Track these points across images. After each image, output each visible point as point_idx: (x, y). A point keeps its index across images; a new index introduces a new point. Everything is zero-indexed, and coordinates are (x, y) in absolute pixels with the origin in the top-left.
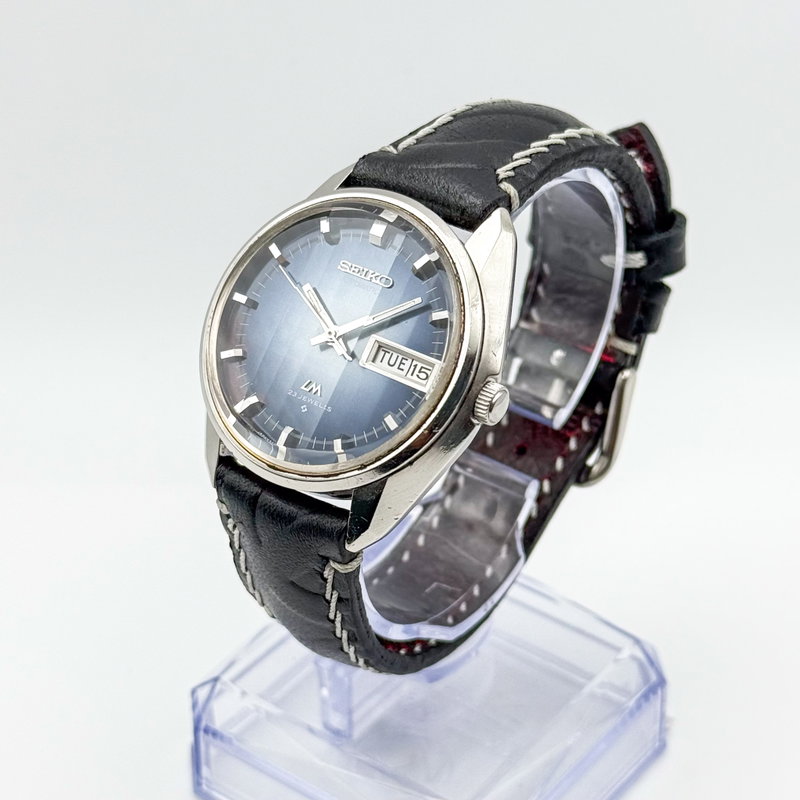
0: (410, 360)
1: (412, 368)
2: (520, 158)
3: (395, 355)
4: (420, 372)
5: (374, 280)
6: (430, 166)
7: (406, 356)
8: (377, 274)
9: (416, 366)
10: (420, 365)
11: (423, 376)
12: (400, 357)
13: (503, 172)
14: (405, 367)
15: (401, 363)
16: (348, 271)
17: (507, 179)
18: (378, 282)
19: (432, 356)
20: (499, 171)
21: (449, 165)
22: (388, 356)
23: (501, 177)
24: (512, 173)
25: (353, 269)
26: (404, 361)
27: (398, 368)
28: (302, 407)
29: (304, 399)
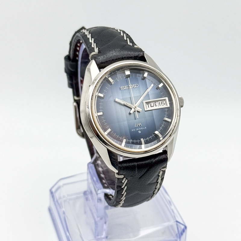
5: (134, 87)
7: (155, 102)
8: (134, 85)
9: (159, 103)
10: (160, 102)
11: (163, 104)
12: (154, 103)
14: (157, 105)
15: (155, 104)
16: (125, 89)
18: (135, 87)
19: (163, 97)
20: (129, 44)
22: (149, 105)
23: (131, 45)
25: (126, 87)
26: (156, 103)
27: (156, 106)
28: (139, 132)
29: (138, 129)
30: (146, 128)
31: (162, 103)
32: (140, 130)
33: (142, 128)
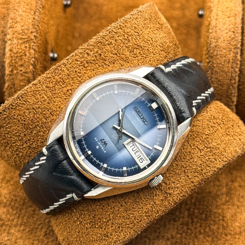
0: (140, 153)
1: (139, 156)
2: (199, 99)
3: (136, 148)
4: (141, 159)
9: (140, 156)
12: (137, 150)
13: (194, 103)
14: (137, 154)
15: (136, 152)
17: (195, 106)
19: (148, 157)
22: (133, 147)
26: (138, 152)
27: (135, 153)
28: (97, 146)
29: (99, 144)
30: (105, 152)
31: (142, 159)
32: (100, 147)
33: (102, 148)
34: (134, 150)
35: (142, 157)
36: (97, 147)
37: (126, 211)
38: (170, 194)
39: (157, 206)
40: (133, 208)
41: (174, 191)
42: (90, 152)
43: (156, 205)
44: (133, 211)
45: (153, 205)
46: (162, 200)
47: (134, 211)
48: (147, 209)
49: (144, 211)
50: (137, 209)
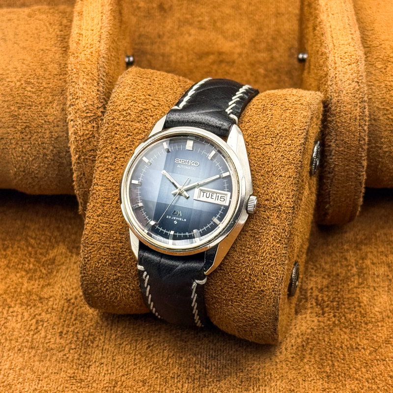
0: (215, 194)
1: (217, 197)
2: (231, 104)
3: (208, 193)
4: (221, 198)
5: (192, 165)
6: (199, 112)
7: (213, 193)
8: (193, 162)
12: (211, 194)
13: (228, 110)
14: (214, 197)
15: (212, 196)
16: (180, 162)
17: (232, 113)
18: (194, 165)
19: (225, 191)
20: (226, 111)
21: (207, 111)
22: (205, 194)
23: (228, 113)
24: (231, 111)
25: (182, 161)
28: (174, 222)
29: (174, 218)
30: (185, 220)
32: (177, 221)
33: (180, 219)
34: (208, 196)
35: (220, 195)
36: (176, 222)
37: (257, 254)
38: (280, 205)
39: (279, 226)
40: (260, 246)
41: (281, 200)
42: (172, 233)
43: (276, 226)
44: (262, 249)
45: (275, 228)
46: (277, 216)
47: (264, 248)
48: (272, 236)
49: (271, 240)
50: (264, 244)
